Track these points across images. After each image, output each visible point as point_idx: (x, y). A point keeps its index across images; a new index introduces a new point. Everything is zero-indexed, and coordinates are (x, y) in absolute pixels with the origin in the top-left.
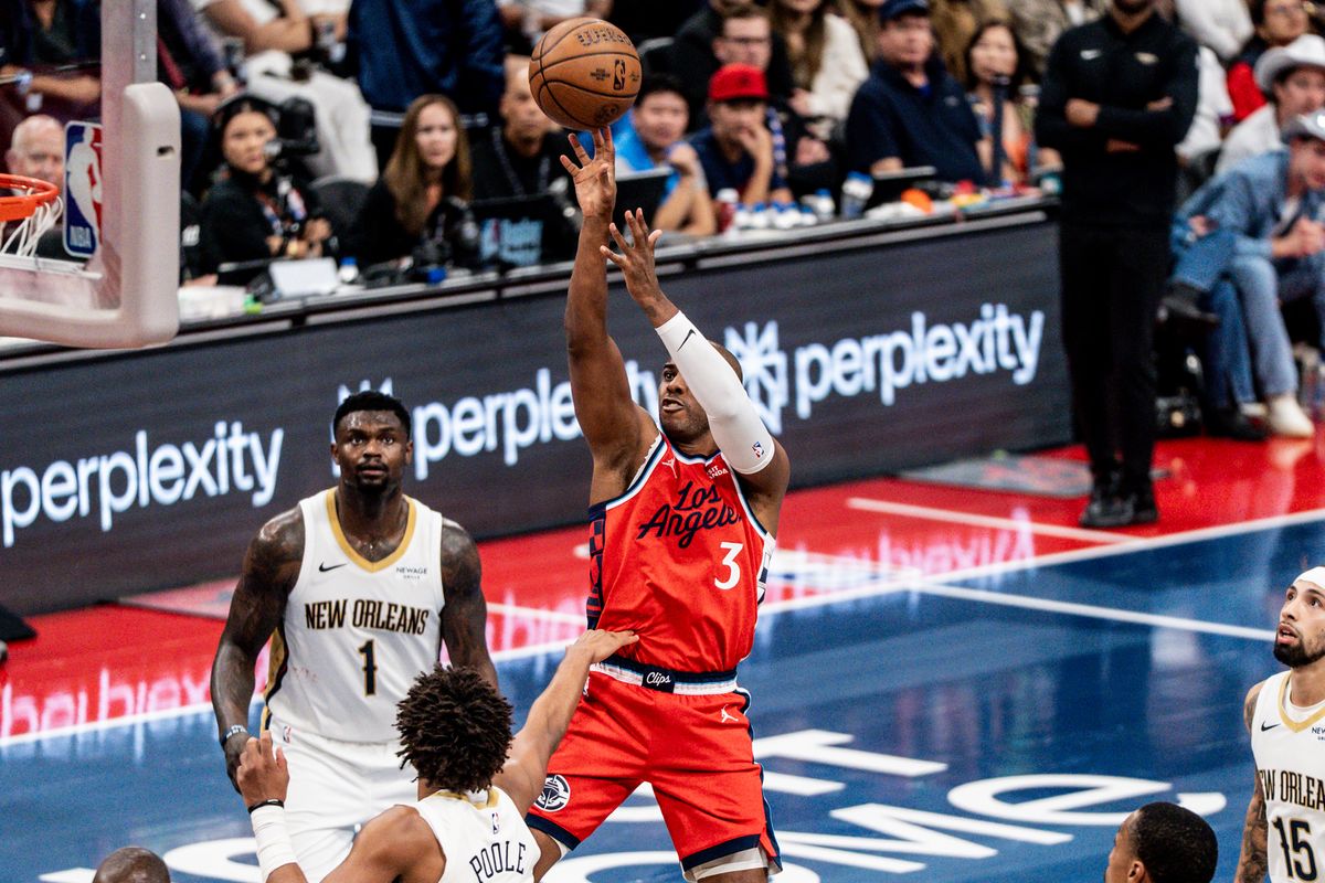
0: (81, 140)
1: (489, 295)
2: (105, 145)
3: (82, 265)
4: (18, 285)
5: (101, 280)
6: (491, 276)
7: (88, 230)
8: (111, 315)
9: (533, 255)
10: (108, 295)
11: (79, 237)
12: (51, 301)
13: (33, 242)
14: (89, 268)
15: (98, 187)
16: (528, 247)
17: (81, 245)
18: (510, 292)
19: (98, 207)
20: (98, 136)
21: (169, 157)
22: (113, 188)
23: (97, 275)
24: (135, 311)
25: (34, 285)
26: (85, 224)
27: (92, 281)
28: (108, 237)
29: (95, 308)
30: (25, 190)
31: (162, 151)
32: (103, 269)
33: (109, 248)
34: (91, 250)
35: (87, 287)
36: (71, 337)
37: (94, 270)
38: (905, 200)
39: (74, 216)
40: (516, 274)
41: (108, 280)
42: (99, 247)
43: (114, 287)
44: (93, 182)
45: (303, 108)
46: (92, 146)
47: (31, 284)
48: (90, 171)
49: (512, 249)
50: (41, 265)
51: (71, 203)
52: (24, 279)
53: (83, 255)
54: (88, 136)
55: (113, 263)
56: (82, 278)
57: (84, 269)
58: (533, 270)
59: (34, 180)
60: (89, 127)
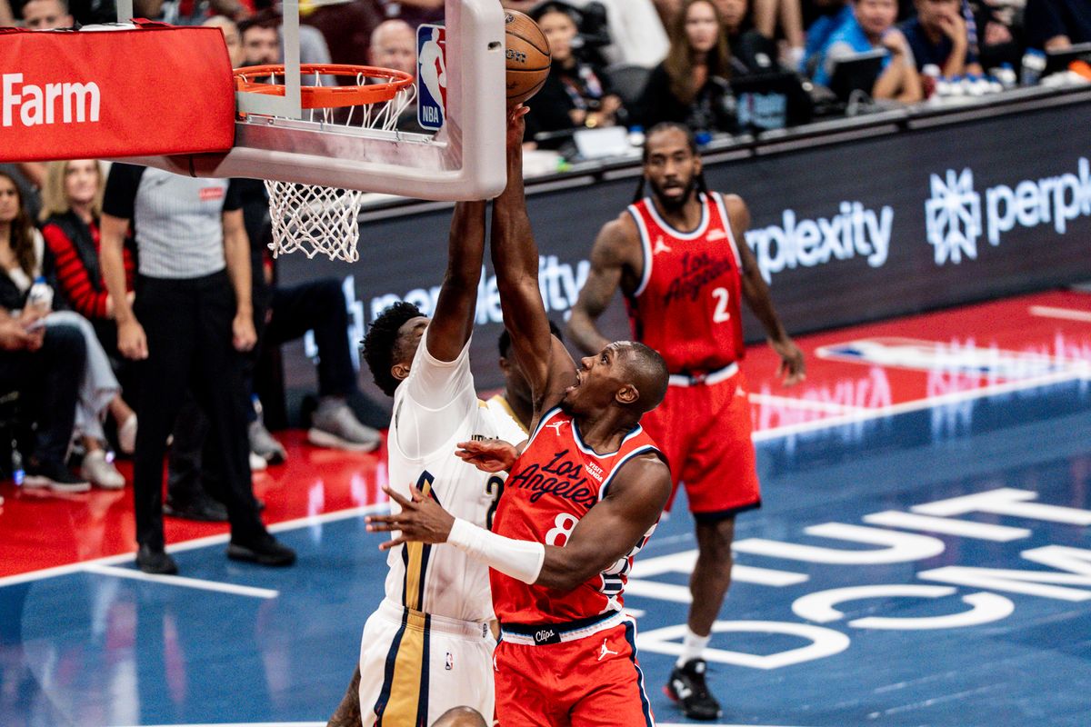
0: (430, 39)
1: (745, 154)
2: (448, 42)
3: (432, 136)
4: (384, 153)
5: (448, 146)
6: (747, 138)
7: (436, 109)
8: (455, 175)
9: (778, 121)
10: (453, 158)
11: (430, 114)
12: (410, 165)
13: (394, 119)
14: (437, 138)
15: (443, 75)
16: (775, 115)
17: (431, 121)
18: (762, 150)
19: (443, 91)
20: (442, 35)
21: (497, 50)
22: (455, 75)
23: (444, 144)
24: (473, 172)
25: (396, 153)
26: (434, 104)
27: (439, 148)
28: (451, 113)
29: (443, 169)
30: (388, 80)
31: (492, 46)
32: (449, 140)
33: (452, 123)
34: (439, 125)
35: (436, 151)
36: (424, 192)
37: (441, 141)
38: (1073, 70)
39: (426, 99)
40: (766, 136)
41: (452, 148)
42: (444, 121)
43: (458, 153)
44: (440, 72)
45: (598, 10)
46: (438, 43)
47: (394, 153)
48: (437, 63)
49: (764, 116)
50: (400, 137)
51: (423, 88)
52: (389, 148)
53: (432, 128)
54: (435, 35)
55: (456, 134)
56: (432, 146)
57: (434, 139)
58: (779, 133)
59: (394, 71)
60: (436, 28)
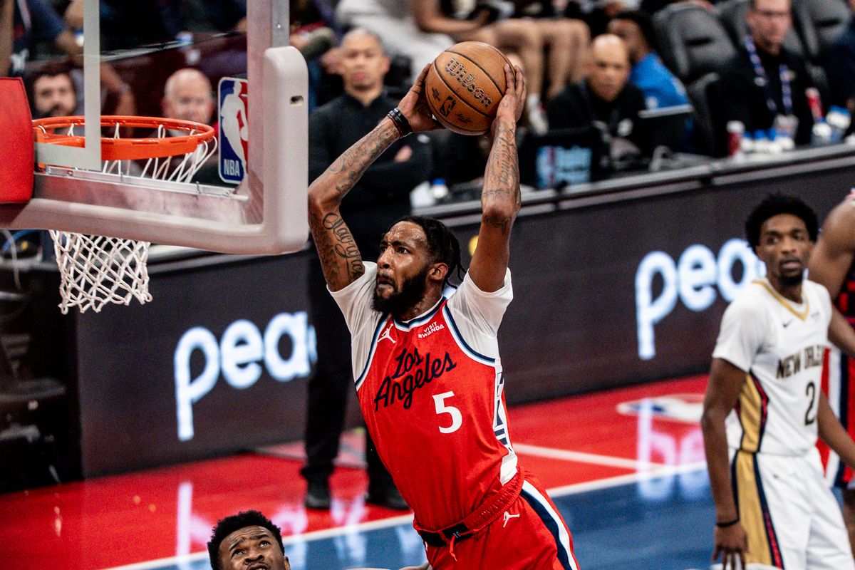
0: (232, 92)
1: (547, 208)
2: (250, 96)
3: (233, 190)
4: (184, 206)
5: (249, 200)
6: (548, 193)
7: (237, 162)
8: (256, 229)
9: (583, 175)
10: (254, 212)
11: (231, 168)
12: (210, 218)
14: (238, 192)
15: (245, 129)
16: (579, 169)
17: (232, 174)
18: (566, 205)
19: (245, 144)
20: (244, 88)
21: (299, 104)
22: (257, 129)
23: (245, 198)
24: (275, 227)
25: (196, 206)
26: (235, 158)
27: (240, 201)
28: (253, 168)
29: (244, 223)
30: (188, 133)
31: (294, 100)
32: (250, 193)
33: (254, 176)
34: (240, 178)
35: (237, 204)
36: (225, 245)
37: (242, 194)
39: (228, 152)
40: (573, 189)
41: (253, 201)
42: (246, 175)
43: (258, 205)
44: (241, 125)
45: (402, 63)
46: (240, 96)
47: (194, 206)
48: (239, 116)
49: (566, 170)
50: (201, 190)
51: (225, 141)
52: (188, 201)
53: (233, 182)
54: (237, 88)
55: (257, 188)
56: (233, 200)
57: (235, 193)
58: (585, 188)
59: (195, 124)
60: (238, 82)
